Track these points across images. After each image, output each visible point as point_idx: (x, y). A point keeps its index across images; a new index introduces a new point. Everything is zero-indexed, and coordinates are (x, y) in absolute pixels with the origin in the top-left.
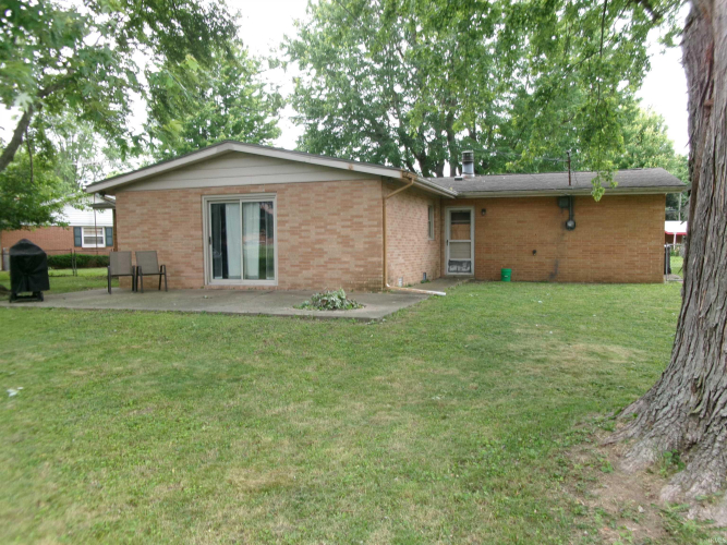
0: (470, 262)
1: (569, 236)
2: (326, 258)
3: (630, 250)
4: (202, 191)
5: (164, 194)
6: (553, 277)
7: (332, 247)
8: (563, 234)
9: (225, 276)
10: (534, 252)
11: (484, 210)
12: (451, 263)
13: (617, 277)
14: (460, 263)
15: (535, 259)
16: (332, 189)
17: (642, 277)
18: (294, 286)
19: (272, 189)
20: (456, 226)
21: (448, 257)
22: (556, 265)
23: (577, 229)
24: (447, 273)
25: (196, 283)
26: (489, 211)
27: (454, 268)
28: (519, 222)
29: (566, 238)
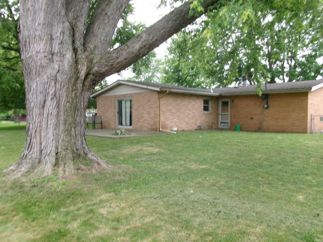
0: (228, 123)
1: (267, 111)
2: (144, 119)
3: (292, 118)
4: (115, 97)
5: (107, 97)
6: (260, 129)
7: (145, 115)
8: (264, 111)
9: (122, 125)
10: (252, 118)
11: (233, 101)
12: (221, 123)
13: (286, 130)
14: (225, 123)
15: (253, 121)
16: (145, 95)
17: (298, 130)
18: (136, 129)
19: (131, 95)
20: (224, 107)
21: (220, 120)
22: (261, 124)
23: (270, 108)
24: (220, 127)
25: (114, 127)
26: (235, 101)
27: (222, 125)
28: (246, 105)
29: (265, 112)
